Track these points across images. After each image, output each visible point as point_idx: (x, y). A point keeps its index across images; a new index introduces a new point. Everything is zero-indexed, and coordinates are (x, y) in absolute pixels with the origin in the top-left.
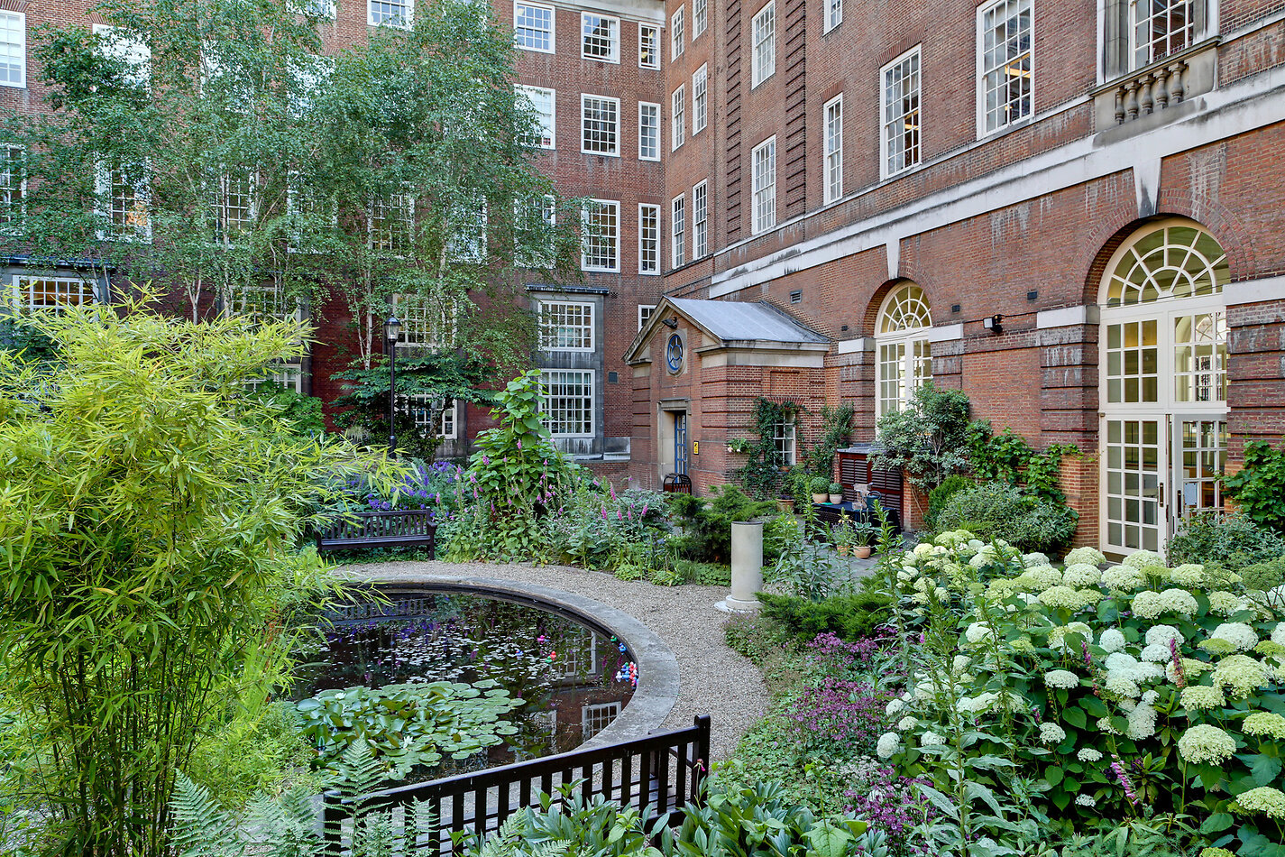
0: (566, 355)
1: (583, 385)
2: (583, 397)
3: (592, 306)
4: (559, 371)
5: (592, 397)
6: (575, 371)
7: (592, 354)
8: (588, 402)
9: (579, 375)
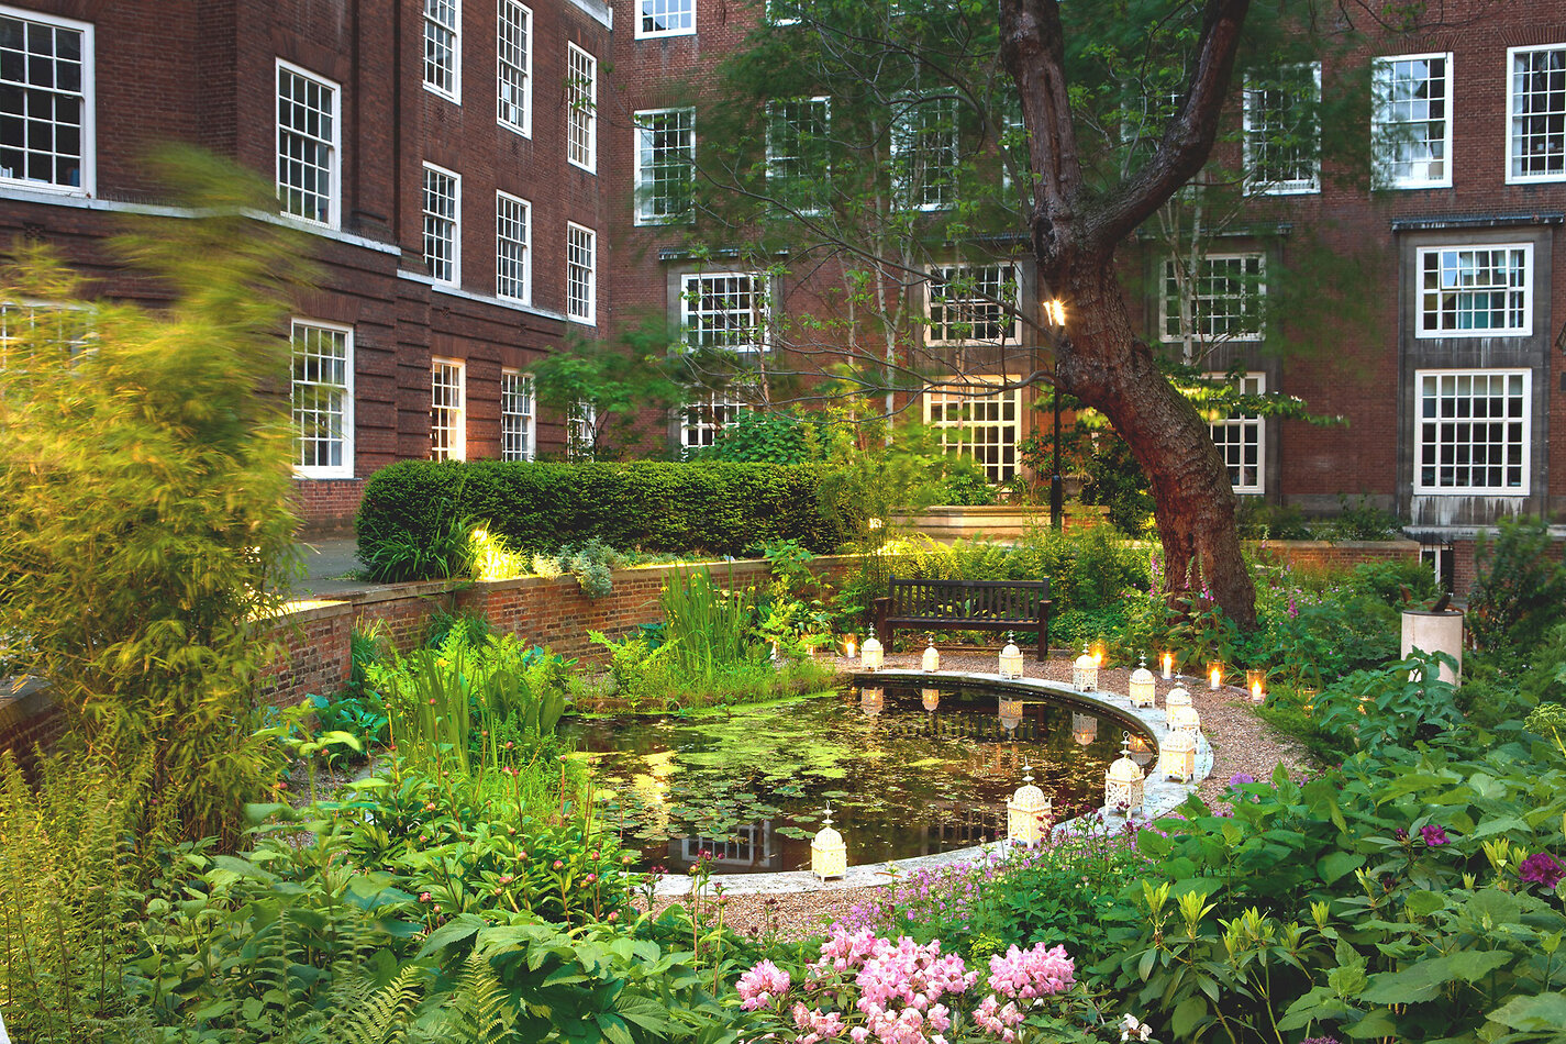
0: (1470, 343)
1: (1506, 397)
2: (1506, 420)
3: (1529, 249)
4: (1456, 373)
5: (1525, 419)
6: (1489, 373)
7: (1526, 339)
8: (1515, 431)
9: (1497, 380)
